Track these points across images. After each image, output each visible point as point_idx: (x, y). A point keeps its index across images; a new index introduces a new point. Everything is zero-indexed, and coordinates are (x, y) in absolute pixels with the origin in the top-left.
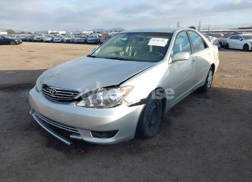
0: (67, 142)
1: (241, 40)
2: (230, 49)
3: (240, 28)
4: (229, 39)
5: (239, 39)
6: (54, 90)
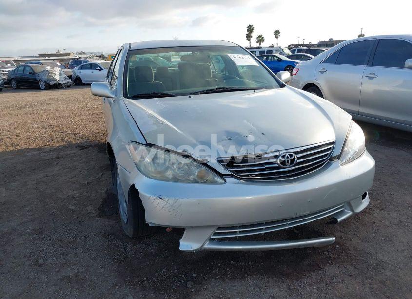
0: (331, 239)
1: (100, 70)
2: (85, 85)
3: (41, 56)
4: (78, 69)
5: (97, 68)
6: (291, 155)
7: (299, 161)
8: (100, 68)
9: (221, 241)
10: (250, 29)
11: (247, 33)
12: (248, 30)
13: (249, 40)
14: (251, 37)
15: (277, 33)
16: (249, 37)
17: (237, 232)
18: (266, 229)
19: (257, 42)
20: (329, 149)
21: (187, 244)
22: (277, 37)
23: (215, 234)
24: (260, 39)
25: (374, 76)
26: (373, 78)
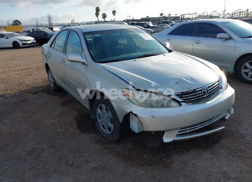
0: (223, 127)
5: (4, 37)
6: (207, 89)
7: (210, 91)
8: (7, 37)
9: (181, 135)
10: (98, 10)
11: (96, 12)
12: (96, 10)
13: (97, 17)
14: (99, 14)
15: (114, 12)
16: (97, 14)
17: (187, 130)
18: (200, 126)
19: (103, 18)
20: (218, 84)
21: (167, 139)
22: (114, 15)
23: (179, 132)
24: (104, 16)
25: (199, 42)
26: (198, 43)
